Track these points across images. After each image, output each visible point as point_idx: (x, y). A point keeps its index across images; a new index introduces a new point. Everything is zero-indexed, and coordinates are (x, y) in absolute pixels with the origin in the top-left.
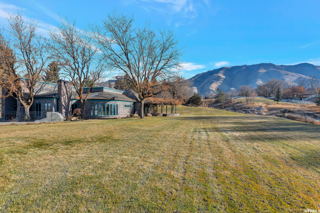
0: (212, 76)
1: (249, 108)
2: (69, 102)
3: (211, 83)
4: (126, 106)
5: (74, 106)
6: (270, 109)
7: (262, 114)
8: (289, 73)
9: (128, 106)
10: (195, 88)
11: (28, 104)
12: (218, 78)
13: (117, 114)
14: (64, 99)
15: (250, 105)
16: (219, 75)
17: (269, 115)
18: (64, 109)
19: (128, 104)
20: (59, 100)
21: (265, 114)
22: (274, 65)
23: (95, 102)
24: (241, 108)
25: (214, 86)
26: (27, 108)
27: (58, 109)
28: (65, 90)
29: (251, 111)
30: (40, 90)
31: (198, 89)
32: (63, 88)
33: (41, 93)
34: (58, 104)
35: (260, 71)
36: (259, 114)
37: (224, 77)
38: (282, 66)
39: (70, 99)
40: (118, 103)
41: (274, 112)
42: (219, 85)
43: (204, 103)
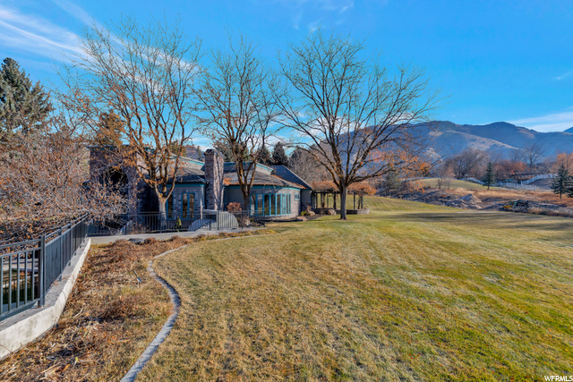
1: (449, 198)
2: (220, 191)
4: (296, 197)
6: (486, 200)
7: (475, 208)
8: (478, 138)
13: (290, 211)
14: (216, 186)
17: (487, 209)
18: (217, 203)
19: (297, 192)
20: (208, 187)
21: (480, 207)
22: (453, 125)
24: (436, 198)
28: (217, 169)
29: (456, 202)
32: (216, 165)
34: (206, 195)
35: (431, 134)
36: (472, 208)
38: (465, 126)
39: (221, 186)
40: (291, 191)
41: (493, 203)
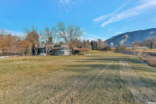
0: (121, 37)
2: (48, 50)
3: (121, 40)
4: (68, 51)
5: (50, 51)
6: (144, 53)
9: (69, 51)
10: (112, 43)
11: (37, 51)
12: (125, 38)
13: (64, 54)
14: (47, 49)
15: (133, 51)
16: (125, 36)
18: (47, 52)
19: (68, 50)
20: (45, 49)
21: (139, 55)
23: (56, 50)
24: (128, 52)
25: (122, 42)
26: (37, 52)
27: (45, 53)
28: (47, 46)
29: (132, 53)
30: (41, 46)
31: (113, 43)
32: (46, 46)
33: (42, 47)
34: (45, 51)
35: (150, 32)
36: (136, 55)
37: (128, 37)
39: (49, 49)
40: (64, 50)
42: (125, 41)
43: (112, 50)
